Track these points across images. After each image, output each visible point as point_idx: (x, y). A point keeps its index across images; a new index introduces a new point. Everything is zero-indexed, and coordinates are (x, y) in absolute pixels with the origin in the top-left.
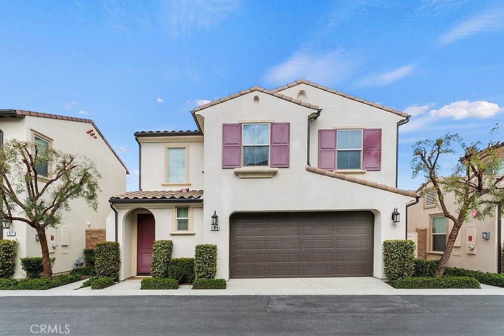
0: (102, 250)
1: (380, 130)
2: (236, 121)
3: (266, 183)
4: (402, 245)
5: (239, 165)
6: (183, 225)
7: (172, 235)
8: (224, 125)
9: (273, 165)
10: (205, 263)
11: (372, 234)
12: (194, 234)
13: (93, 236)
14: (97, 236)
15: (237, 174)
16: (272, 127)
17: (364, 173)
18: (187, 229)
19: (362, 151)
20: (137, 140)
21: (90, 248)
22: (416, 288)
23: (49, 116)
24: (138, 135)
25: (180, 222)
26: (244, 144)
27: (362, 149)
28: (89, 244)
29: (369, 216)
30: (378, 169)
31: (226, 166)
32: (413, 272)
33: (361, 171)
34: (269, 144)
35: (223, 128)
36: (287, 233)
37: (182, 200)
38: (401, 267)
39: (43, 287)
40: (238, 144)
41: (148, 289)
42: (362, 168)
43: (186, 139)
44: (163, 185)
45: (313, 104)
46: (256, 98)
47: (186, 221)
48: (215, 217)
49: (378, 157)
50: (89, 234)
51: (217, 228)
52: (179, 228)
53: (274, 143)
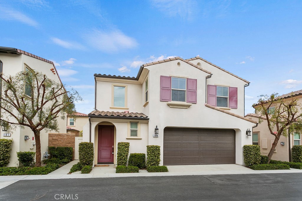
0: (84, 147)
1: (237, 88)
2: (168, 75)
3: (184, 111)
4: (255, 148)
5: (170, 100)
6: (134, 133)
7: (127, 139)
8: (161, 76)
9: (188, 102)
10: (156, 156)
11: (234, 142)
12: (141, 139)
13: (54, 138)
14: (57, 138)
15: (169, 105)
16: (187, 81)
17: (230, 109)
18: (136, 135)
19: (228, 98)
20: (95, 78)
21: (52, 146)
22: (264, 170)
23: (34, 56)
24: (96, 76)
25: (132, 131)
26: (172, 89)
27: (228, 97)
28: (51, 143)
29: (233, 132)
30: (236, 108)
31: (162, 100)
32: (260, 162)
33: (228, 108)
34: (186, 90)
35: (161, 78)
36: (193, 139)
37: (136, 118)
38: (255, 159)
39: (44, 173)
40: (169, 88)
41: (121, 173)
42: (228, 107)
43: (126, 81)
44: (110, 108)
45: (208, 71)
46: (179, 64)
47: (136, 131)
48: (156, 129)
49: (236, 102)
50: (51, 137)
51: (157, 135)
52: (131, 135)
53: (189, 90)
